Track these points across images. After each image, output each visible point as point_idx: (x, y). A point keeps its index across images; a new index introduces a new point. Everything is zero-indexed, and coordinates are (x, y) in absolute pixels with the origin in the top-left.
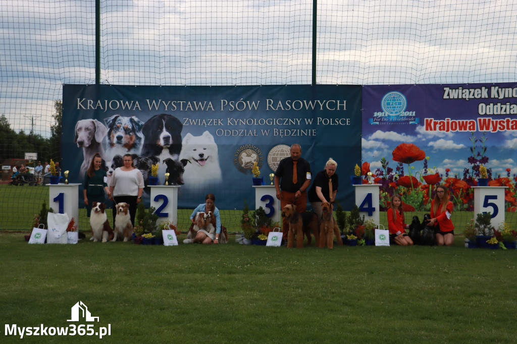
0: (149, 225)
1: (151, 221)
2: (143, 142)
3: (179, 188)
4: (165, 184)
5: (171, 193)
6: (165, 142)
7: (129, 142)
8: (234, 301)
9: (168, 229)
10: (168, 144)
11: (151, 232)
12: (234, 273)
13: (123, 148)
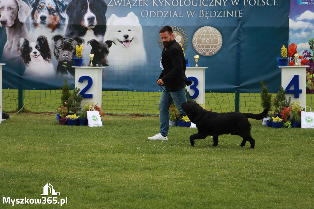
0: (73, 106)
1: (76, 102)
2: (67, 22)
3: (103, 70)
4: (89, 65)
5: (96, 75)
6: (89, 23)
7: (53, 22)
8: (159, 180)
9: (93, 111)
10: (93, 25)
11: (75, 113)
12: (158, 153)
13: (47, 29)
